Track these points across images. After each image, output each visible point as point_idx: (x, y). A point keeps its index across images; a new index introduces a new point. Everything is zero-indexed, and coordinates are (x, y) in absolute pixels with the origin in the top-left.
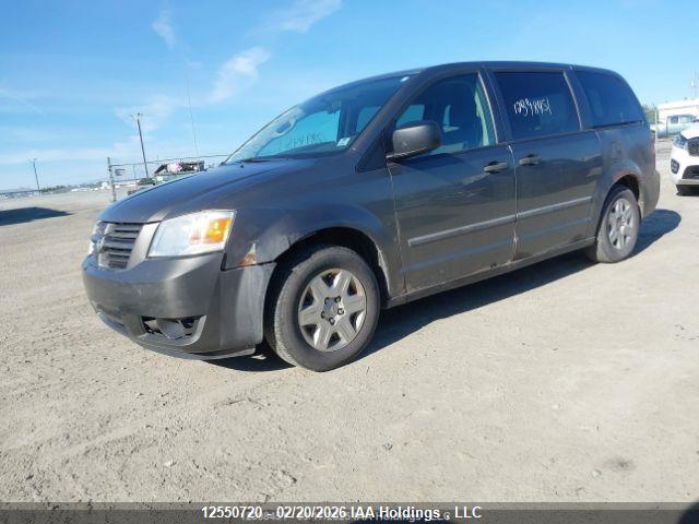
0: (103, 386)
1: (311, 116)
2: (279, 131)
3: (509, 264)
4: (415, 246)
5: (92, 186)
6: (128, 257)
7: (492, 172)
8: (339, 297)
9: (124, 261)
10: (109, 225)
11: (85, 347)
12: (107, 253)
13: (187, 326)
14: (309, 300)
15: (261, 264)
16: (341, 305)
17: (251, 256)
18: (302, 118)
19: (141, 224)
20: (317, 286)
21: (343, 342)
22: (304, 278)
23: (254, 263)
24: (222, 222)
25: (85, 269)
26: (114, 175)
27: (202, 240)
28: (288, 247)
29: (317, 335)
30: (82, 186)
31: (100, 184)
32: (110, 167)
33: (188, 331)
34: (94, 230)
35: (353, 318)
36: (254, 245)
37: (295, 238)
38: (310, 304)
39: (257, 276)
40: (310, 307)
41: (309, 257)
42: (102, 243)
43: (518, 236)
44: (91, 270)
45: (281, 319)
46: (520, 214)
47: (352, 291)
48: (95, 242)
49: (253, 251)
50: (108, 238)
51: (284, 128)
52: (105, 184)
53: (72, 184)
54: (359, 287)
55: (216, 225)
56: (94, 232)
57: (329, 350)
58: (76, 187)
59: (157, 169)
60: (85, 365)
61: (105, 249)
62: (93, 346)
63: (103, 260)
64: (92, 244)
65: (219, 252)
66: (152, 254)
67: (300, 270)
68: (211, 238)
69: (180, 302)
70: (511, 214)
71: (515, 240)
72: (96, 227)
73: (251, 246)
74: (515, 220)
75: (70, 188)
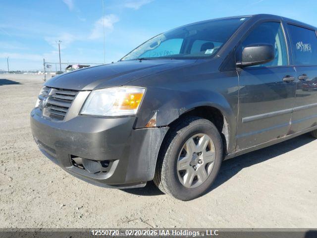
0: (38, 195)
1: (170, 40)
2: (152, 46)
3: (285, 137)
4: (245, 122)
5: (34, 72)
6: (66, 113)
7: (287, 82)
8: (201, 153)
9: (62, 115)
10: (52, 89)
11: (26, 163)
12: (49, 108)
13: (104, 166)
14: (184, 154)
15: (159, 127)
16: (201, 157)
17: (153, 121)
18: (164, 41)
19: (77, 91)
20: (190, 144)
21: (200, 182)
22: (184, 138)
23: (155, 125)
24: (137, 96)
25: (33, 116)
26: (46, 67)
27: (120, 106)
28: (177, 117)
29: (186, 177)
30: (29, 72)
31: (37, 72)
32: (44, 63)
33: (105, 169)
34: (41, 92)
35: (207, 166)
36: (156, 114)
37: (183, 110)
38: (184, 156)
39: (156, 136)
40: (184, 158)
41: (188, 125)
42: (46, 101)
43: (292, 121)
44: (36, 117)
45: (167, 166)
46: (295, 108)
47: (208, 149)
48: (41, 100)
49: (155, 117)
50: (51, 98)
51: (154, 45)
52: (40, 72)
53: (25, 71)
54: (212, 146)
55: (132, 97)
56: (41, 93)
57: (192, 187)
58: (26, 72)
59: (66, 67)
60: (26, 176)
61: (48, 105)
62: (32, 162)
63: (46, 112)
64: (39, 100)
65: (133, 116)
66: (84, 112)
67: (182, 133)
68: (126, 106)
69: (102, 149)
70: (291, 108)
71: (290, 123)
72: (42, 90)
73: (154, 113)
74: (292, 112)
75: (23, 72)
